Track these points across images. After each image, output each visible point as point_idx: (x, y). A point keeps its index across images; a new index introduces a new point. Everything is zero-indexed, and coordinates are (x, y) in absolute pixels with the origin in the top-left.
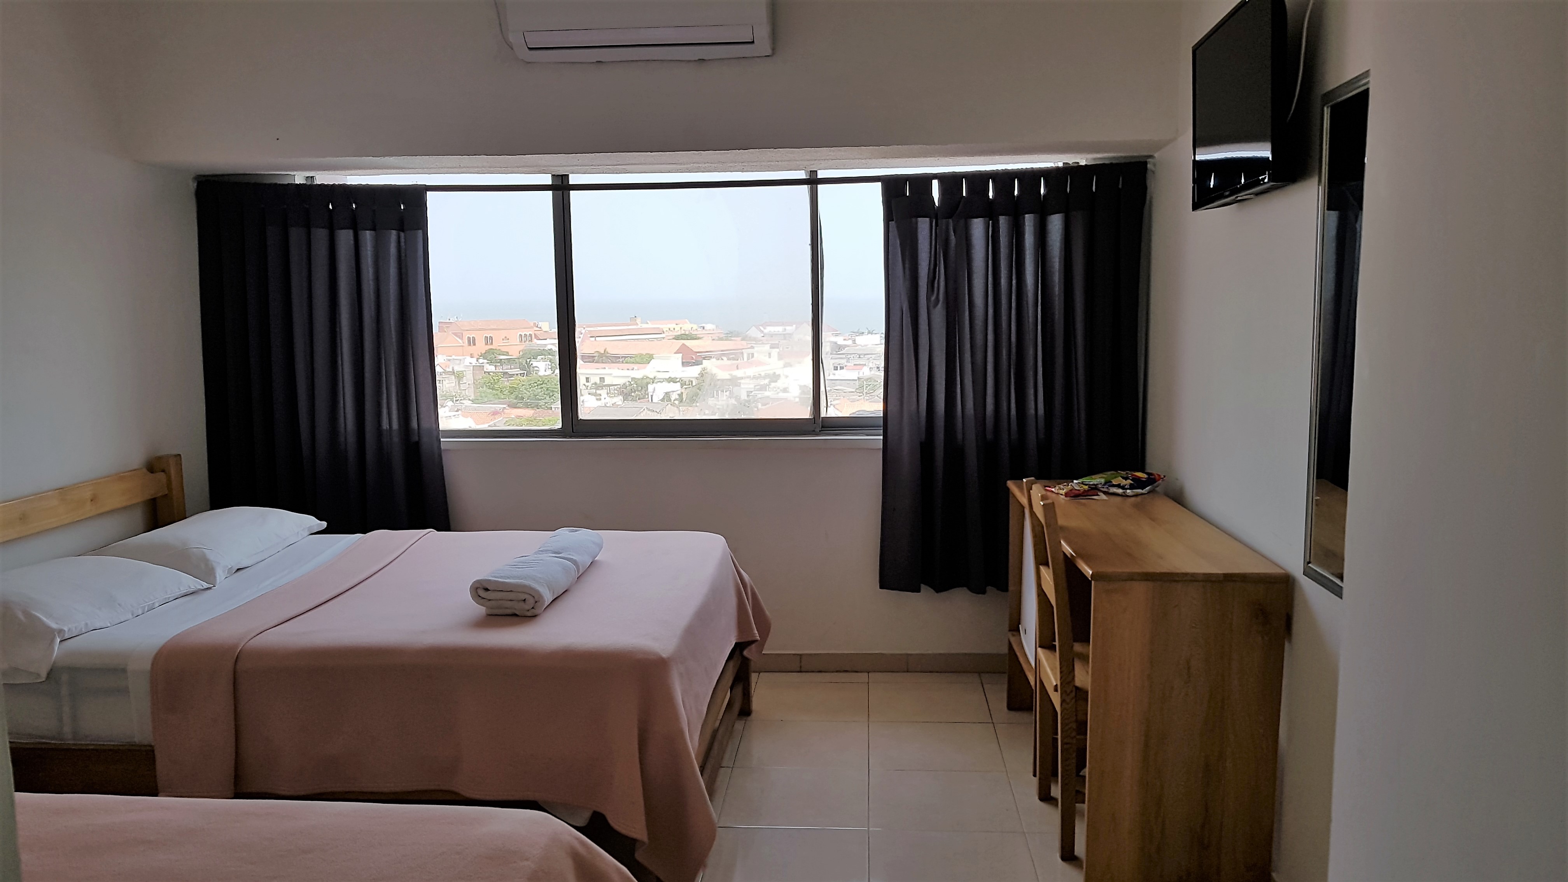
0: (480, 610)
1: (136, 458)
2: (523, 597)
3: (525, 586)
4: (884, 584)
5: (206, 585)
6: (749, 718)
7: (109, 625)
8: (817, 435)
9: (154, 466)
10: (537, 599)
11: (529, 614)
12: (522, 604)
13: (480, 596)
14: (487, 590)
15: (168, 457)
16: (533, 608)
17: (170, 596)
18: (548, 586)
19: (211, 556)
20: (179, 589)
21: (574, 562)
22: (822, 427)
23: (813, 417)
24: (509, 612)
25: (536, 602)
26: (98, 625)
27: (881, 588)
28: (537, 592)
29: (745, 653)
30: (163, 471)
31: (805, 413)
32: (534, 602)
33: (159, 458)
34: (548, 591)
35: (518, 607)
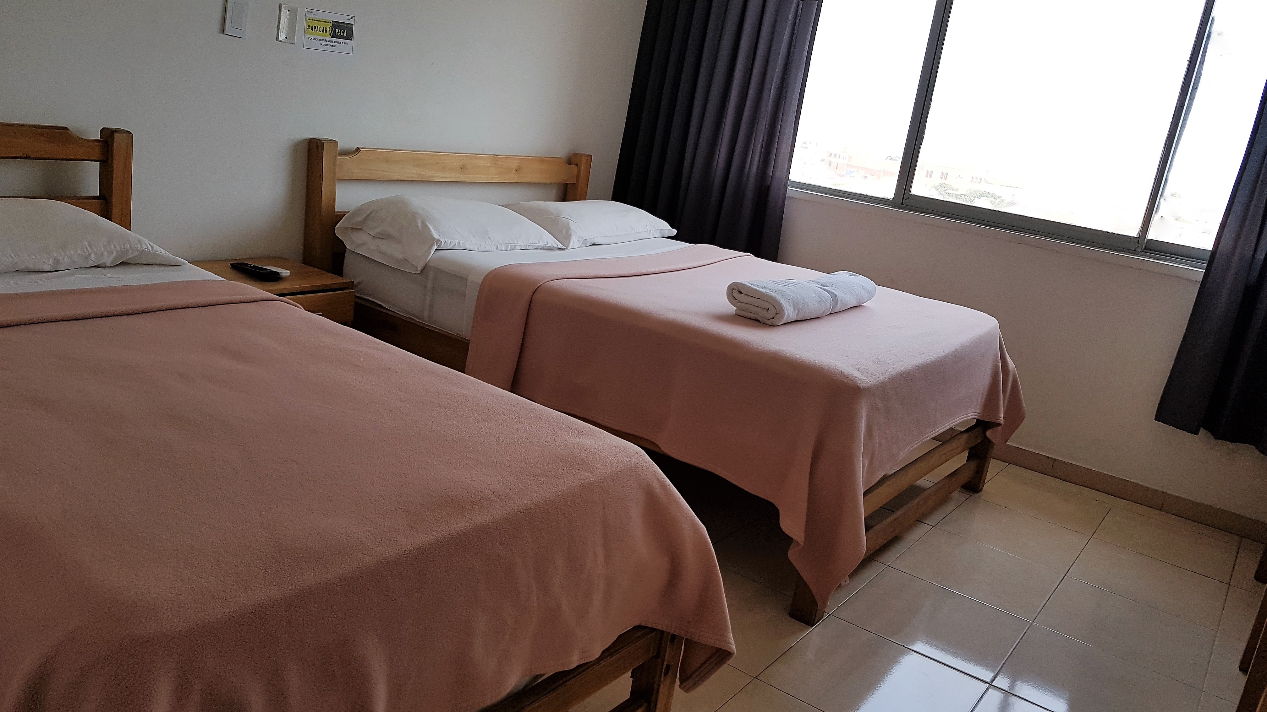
0: (731, 309)
1: (561, 152)
2: (767, 306)
3: (771, 297)
4: (1160, 416)
5: (560, 246)
6: (976, 495)
7: (477, 250)
8: (1137, 255)
9: (572, 160)
10: (778, 310)
11: (768, 322)
12: (765, 311)
13: (734, 297)
14: (741, 293)
15: (582, 155)
16: (773, 318)
17: (530, 244)
18: (794, 305)
19: (573, 226)
20: (539, 242)
21: (834, 296)
22: (1145, 249)
23: (1138, 237)
24: (752, 316)
25: (777, 314)
26: (468, 247)
27: (1156, 419)
28: (780, 305)
29: (989, 433)
30: (577, 165)
31: (1133, 231)
32: (775, 313)
33: (576, 154)
34: (792, 309)
35: (761, 314)
